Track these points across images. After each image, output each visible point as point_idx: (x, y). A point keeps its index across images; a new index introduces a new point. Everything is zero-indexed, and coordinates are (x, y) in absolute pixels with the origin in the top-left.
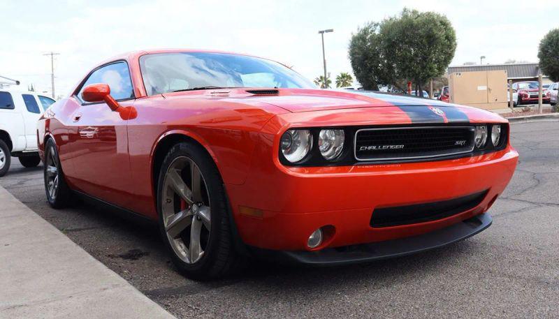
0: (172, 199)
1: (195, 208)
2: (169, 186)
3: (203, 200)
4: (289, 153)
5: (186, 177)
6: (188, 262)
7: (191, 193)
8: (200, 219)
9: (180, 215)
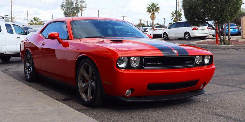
0: (82, 78)
1: (90, 82)
2: (81, 74)
3: (93, 79)
4: (120, 64)
5: (87, 71)
6: (86, 100)
7: (89, 76)
8: (91, 86)
9: (84, 84)
